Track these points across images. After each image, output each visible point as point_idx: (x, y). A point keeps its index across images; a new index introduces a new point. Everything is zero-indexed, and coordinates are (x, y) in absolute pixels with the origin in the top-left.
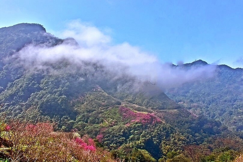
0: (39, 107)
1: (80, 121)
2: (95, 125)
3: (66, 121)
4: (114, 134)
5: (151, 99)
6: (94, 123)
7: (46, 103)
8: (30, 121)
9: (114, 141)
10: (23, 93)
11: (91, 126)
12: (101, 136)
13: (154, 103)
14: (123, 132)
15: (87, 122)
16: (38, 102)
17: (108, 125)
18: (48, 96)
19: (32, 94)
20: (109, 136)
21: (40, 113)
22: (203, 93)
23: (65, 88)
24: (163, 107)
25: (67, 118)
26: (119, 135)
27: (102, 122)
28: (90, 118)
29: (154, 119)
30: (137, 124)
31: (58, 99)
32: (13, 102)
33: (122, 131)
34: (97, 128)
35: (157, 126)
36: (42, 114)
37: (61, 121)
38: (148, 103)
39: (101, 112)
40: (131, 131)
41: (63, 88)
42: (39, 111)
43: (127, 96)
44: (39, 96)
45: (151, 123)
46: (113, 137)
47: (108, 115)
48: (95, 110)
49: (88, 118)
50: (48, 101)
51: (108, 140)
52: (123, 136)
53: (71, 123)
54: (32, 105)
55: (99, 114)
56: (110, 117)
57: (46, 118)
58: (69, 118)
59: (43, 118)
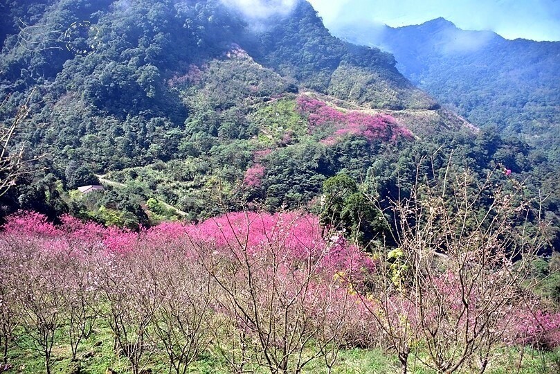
0: (85, 96)
1: (197, 130)
2: (237, 141)
3: (159, 131)
4: (293, 164)
5: (369, 83)
6: (235, 136)
7: (105, 83)
8: (65, 129)
9: (295, 184)
10: (44, 60)
11: (228, 144)
12: (258, 170)
13: (377, 93)
14: (321, 161)
15: (215, 133)
16: (83, 81)
17: (273, 142)
18: (107, 65)
19: (68, 61)
20: (280, 171)
21: (88, 110)
22: (454, 85)
23: (153, 47)
24: (401, 104)
25: (161, 124)
26: (309, 168)
27: (256, 134)
28: (224, 125)
29: (393, 130)
30: (353, 139)
31: (134, 73)
32: (19, 83)
33: (317, 156)
34: (245, 149)
35: (404, 147)
36: (95, 113)
37: (146, 130)
38: (363, 92)
39: (250, 110)
40: (340, 159)
41: (146, 46)
42: (87, 105)
43: (308, 74)
44: (84, 67)
45: (387, 140)
46: (291, 173)
47: (270, 116)
48: (233, 105)
49: (218, 125)
50: (109, 79)
51: (279, 181)
52: (318, 171)
53: (172, 136)
54: (69, 90)
55: (246, 114)
56: (277, 122)
57: (107, 123)
58: (167, 124)
59: (98, 123)
